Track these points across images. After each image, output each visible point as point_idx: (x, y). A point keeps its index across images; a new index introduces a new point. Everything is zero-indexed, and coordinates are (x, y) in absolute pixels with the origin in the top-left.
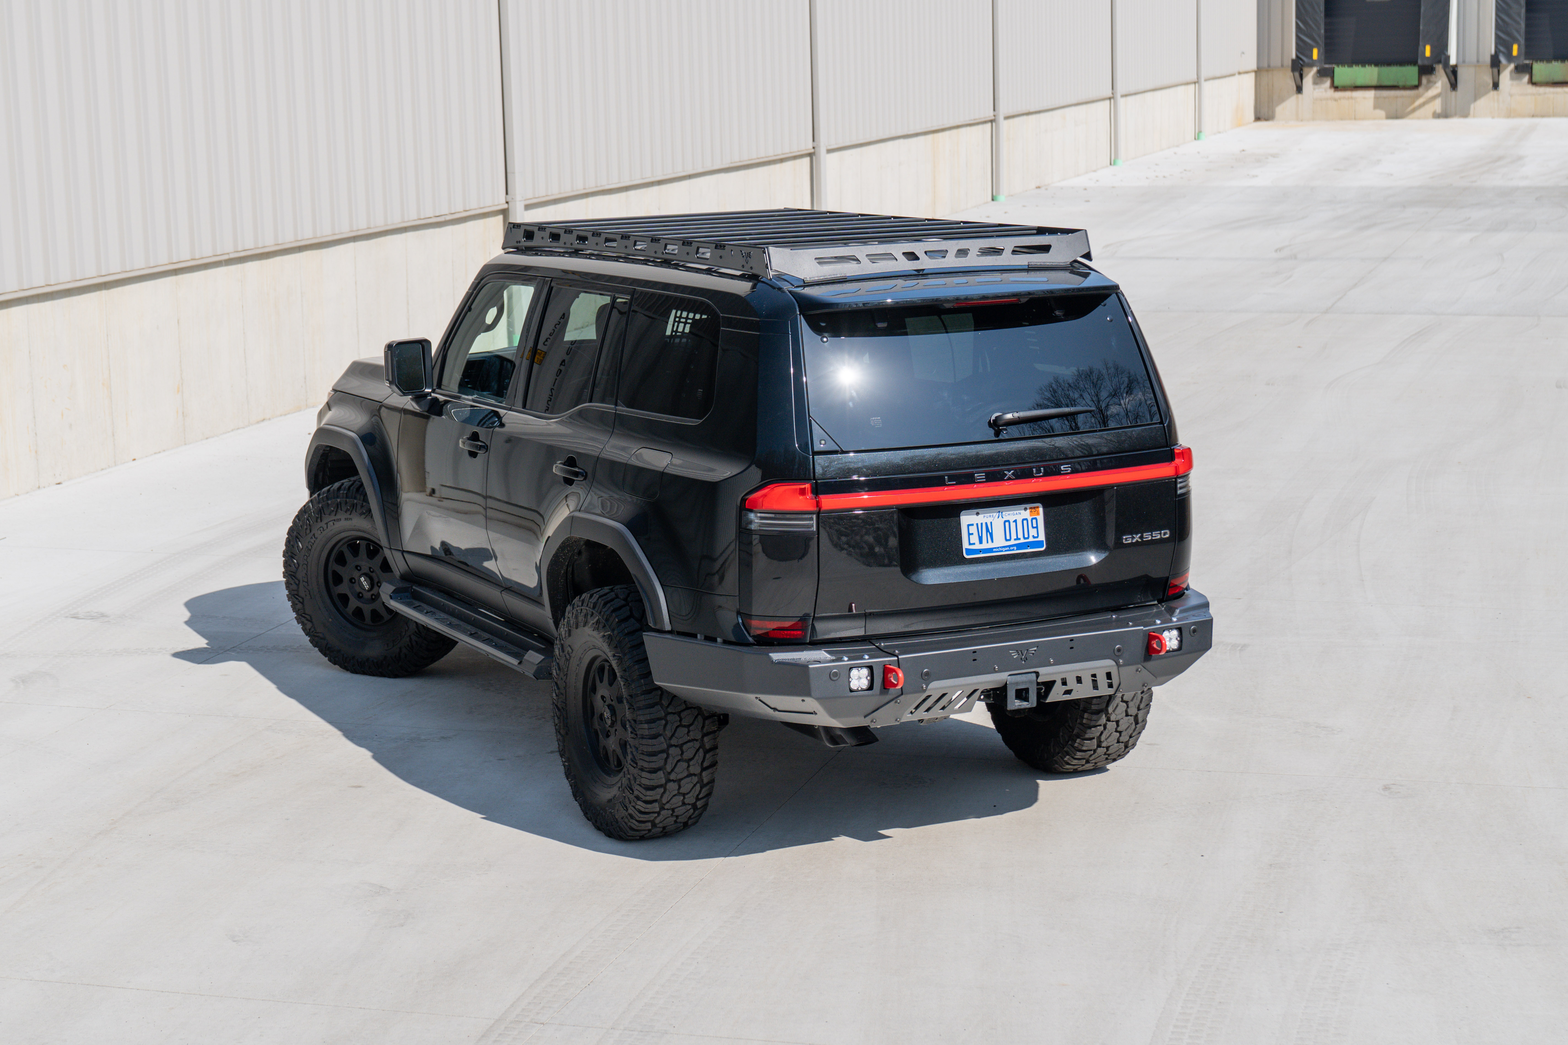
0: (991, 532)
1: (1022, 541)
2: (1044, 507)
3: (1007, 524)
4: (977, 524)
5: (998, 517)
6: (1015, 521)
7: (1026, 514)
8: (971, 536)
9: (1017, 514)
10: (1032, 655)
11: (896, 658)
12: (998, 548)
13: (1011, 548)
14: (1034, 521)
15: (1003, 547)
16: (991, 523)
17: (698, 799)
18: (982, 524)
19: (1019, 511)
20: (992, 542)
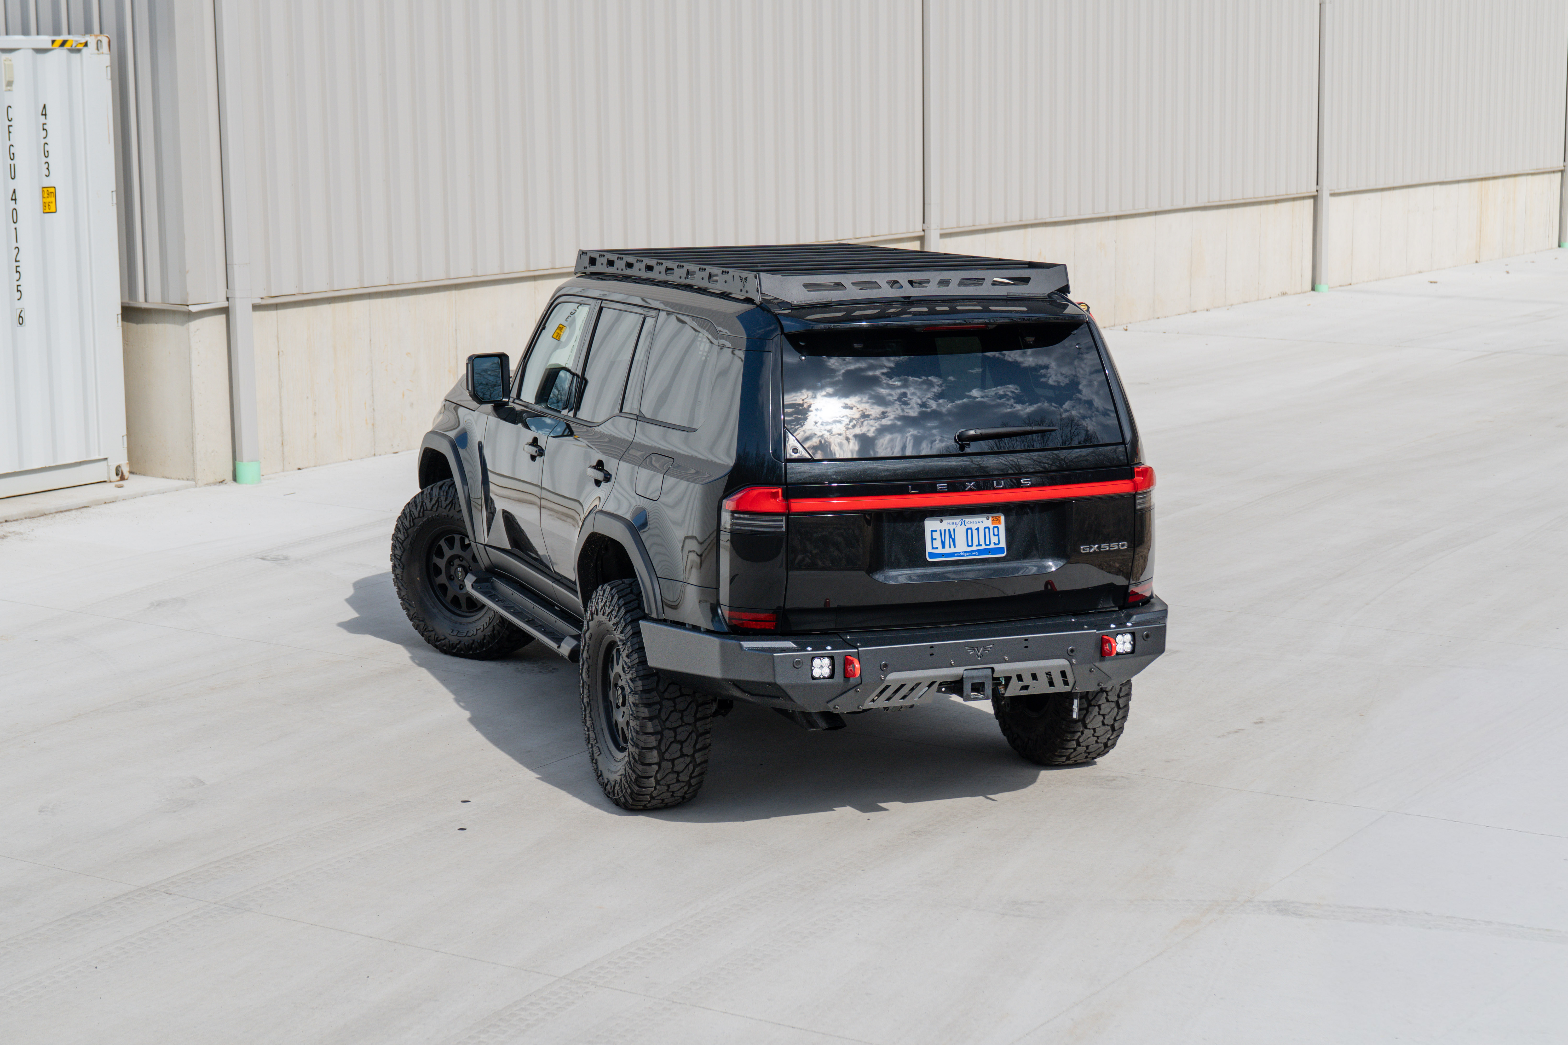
0: (953, 538)
1: (984, 547)
2: (1005, 517)
3: (969, 531)
4: (940, 531)
5: (961, 525)
6: (978, 529)
7: (988, 523)
8: (934, 541)
9: (979, 522)
10: (987, 652)
11: (857, 650)
12: (960, 552)
13: (973, 553)
14: (996, 530)
15: (965, 552)
16: (954, 529)
17: (691, 777)
18: (945, 530)
19: (982, 520)
20: (955, 547)
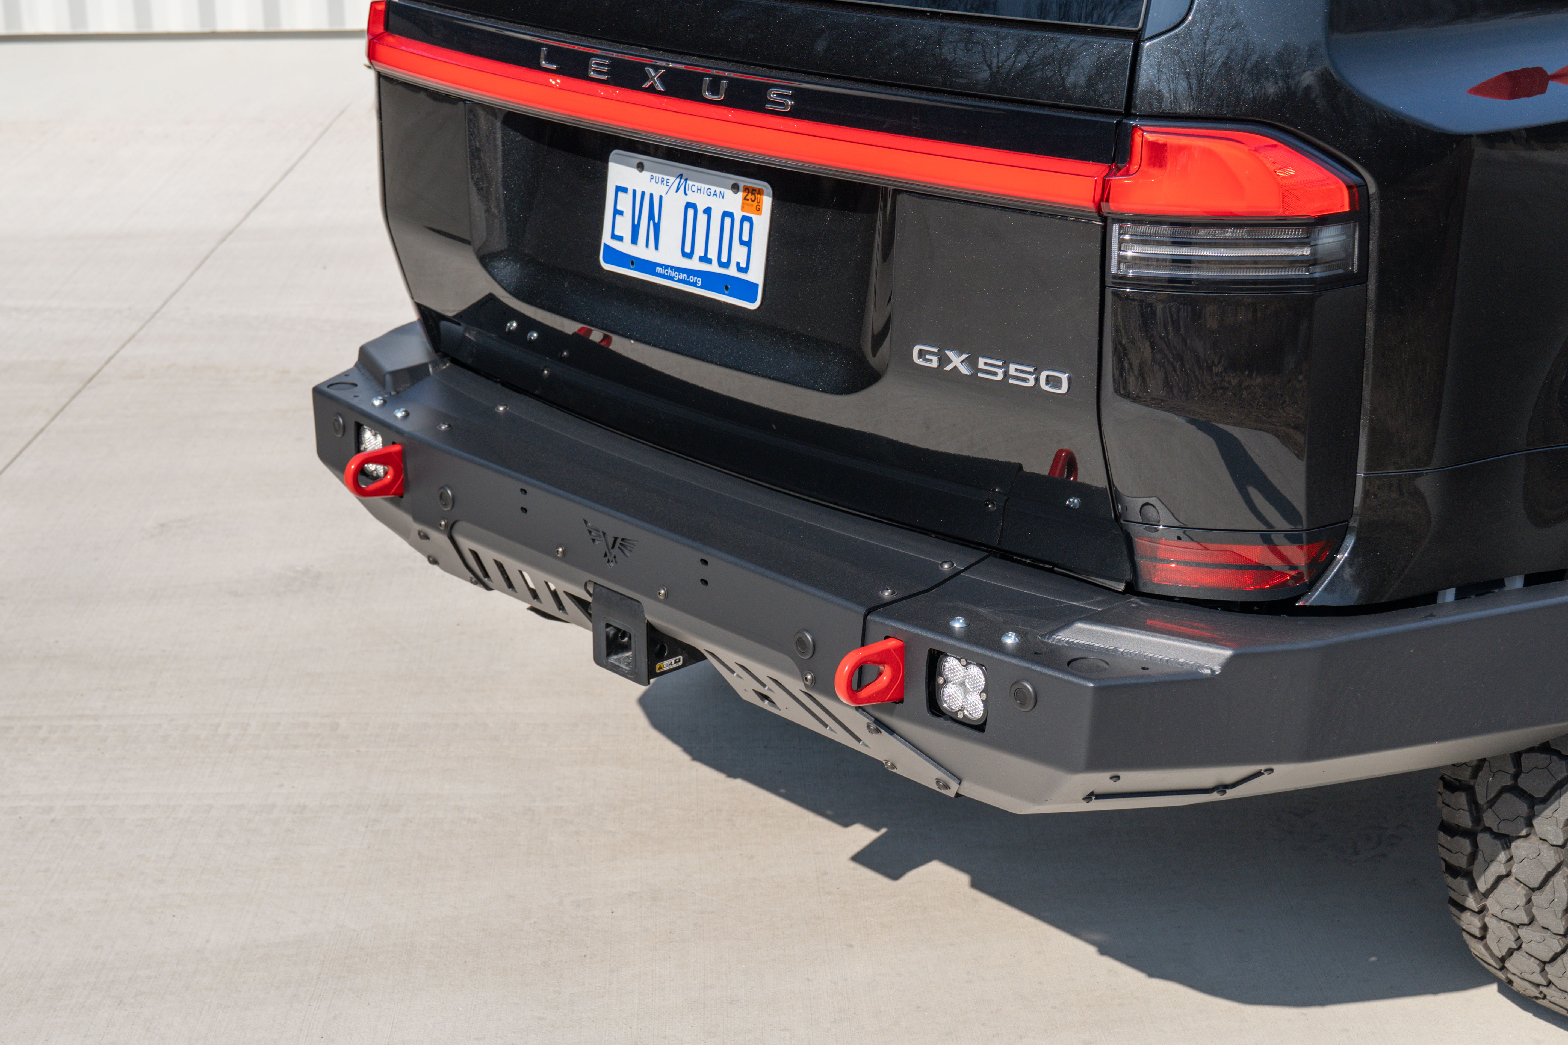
0: (656, 221)
1: (714, 268)
2: (776, 197)
4: (634, 191)
5: (677, 191)
6: (708, 211)
7: (733, 201)
8: (618, 217)
9: (715, 194)
12: (667, 267)
13: (692, 279)
14: (746, 225)
15: (675, 269)
16: (661, 197)
18: (643, 193)
19: (723, 190)
20: (657, 248)
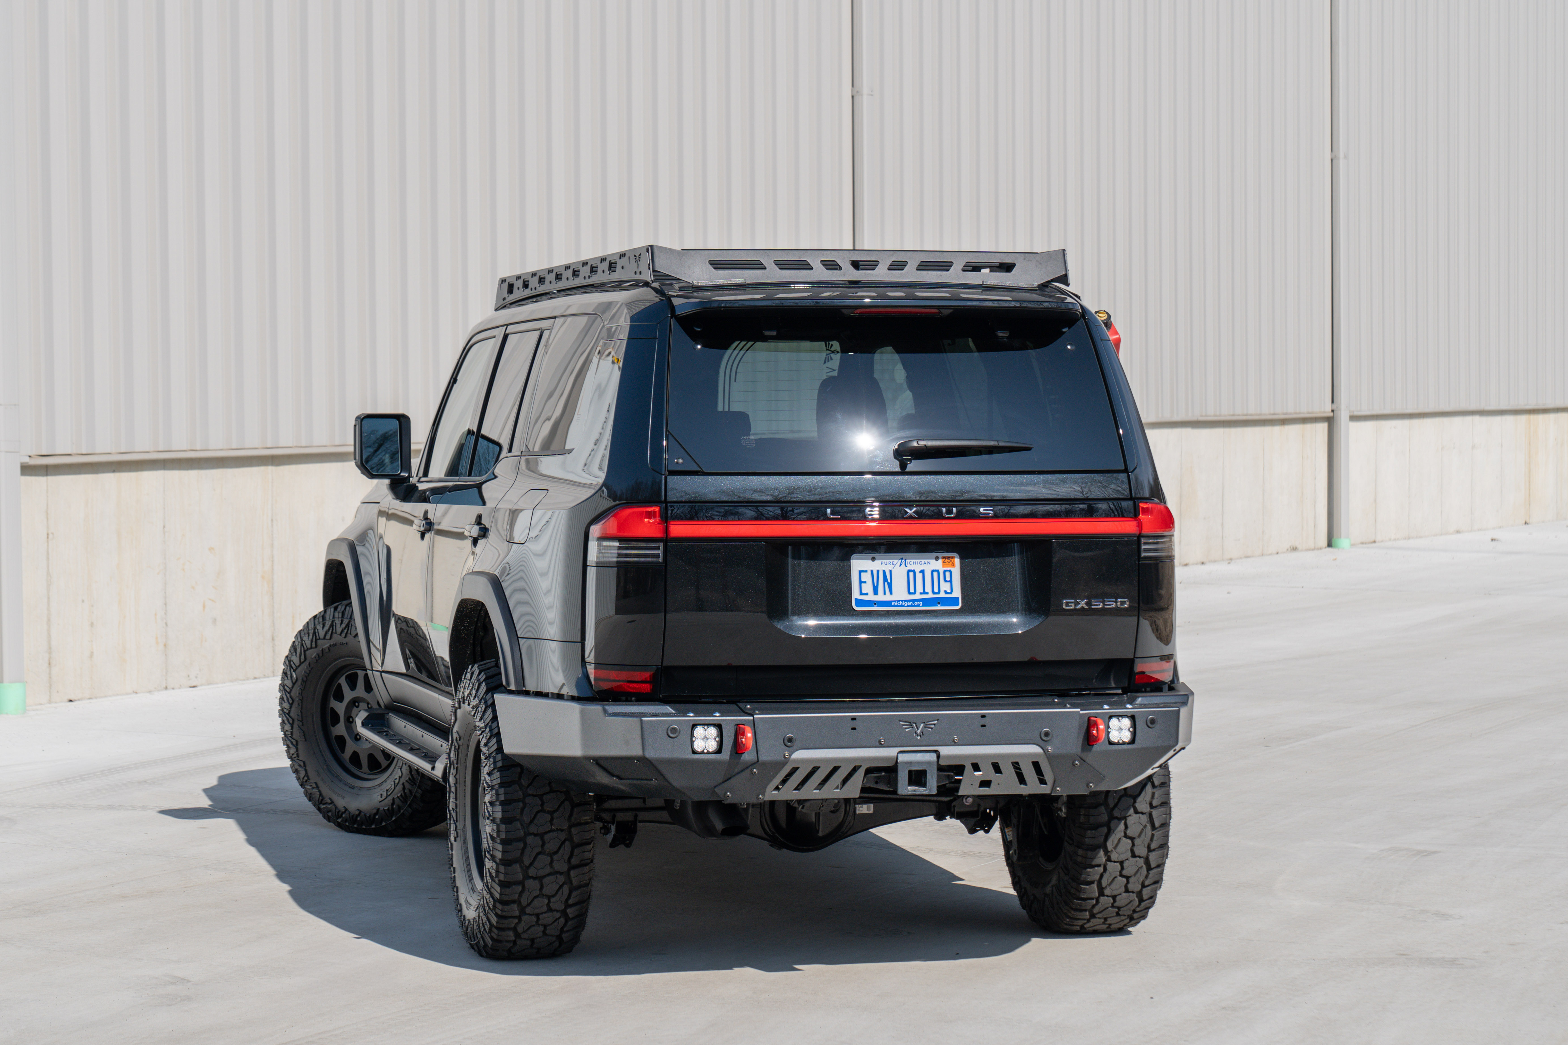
0: (889, 582)
1: (931, 596)
2: (961, 558)
4: (872, 572)
5: (900, 565)
6: (922, 572)
7: (938, 565)
8: (863, 584)
9: (925, 563)
10: (930, 730)
11: (752, 718)
12: (899, 601)
13: (916, 603)
14: (948, 574)
15: (905, 601)
16: (891, 571)
18: (878, 572)
19: (929, 561)
20: (891, 593)
